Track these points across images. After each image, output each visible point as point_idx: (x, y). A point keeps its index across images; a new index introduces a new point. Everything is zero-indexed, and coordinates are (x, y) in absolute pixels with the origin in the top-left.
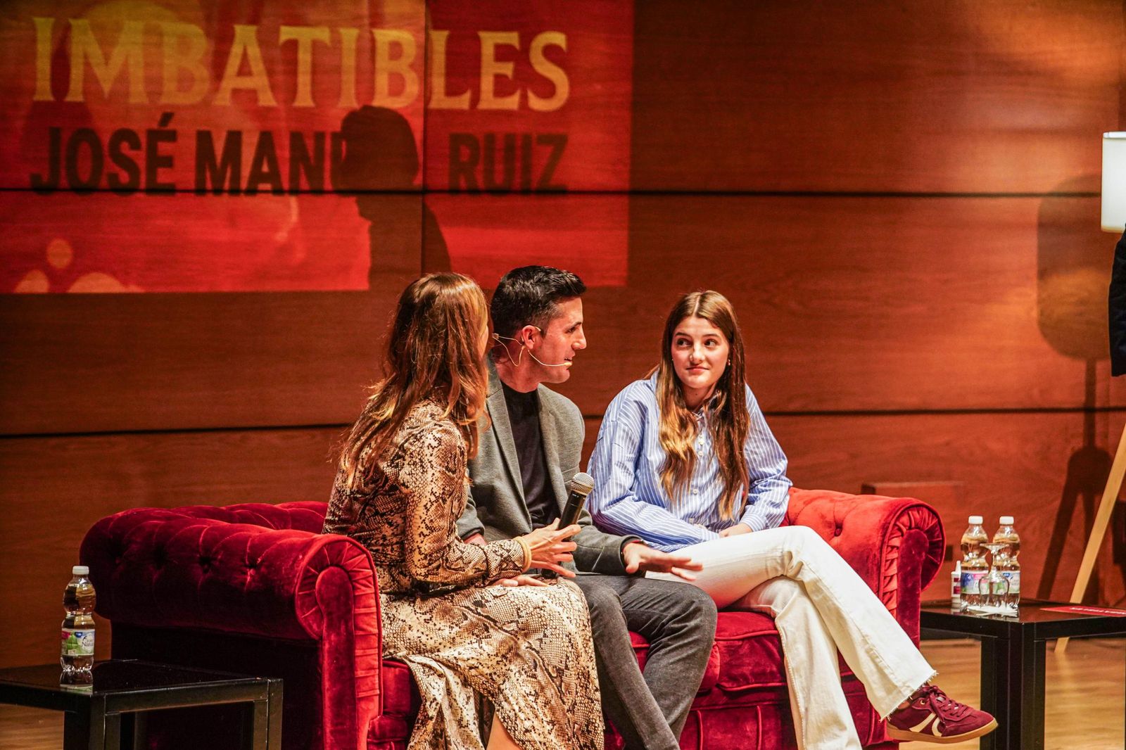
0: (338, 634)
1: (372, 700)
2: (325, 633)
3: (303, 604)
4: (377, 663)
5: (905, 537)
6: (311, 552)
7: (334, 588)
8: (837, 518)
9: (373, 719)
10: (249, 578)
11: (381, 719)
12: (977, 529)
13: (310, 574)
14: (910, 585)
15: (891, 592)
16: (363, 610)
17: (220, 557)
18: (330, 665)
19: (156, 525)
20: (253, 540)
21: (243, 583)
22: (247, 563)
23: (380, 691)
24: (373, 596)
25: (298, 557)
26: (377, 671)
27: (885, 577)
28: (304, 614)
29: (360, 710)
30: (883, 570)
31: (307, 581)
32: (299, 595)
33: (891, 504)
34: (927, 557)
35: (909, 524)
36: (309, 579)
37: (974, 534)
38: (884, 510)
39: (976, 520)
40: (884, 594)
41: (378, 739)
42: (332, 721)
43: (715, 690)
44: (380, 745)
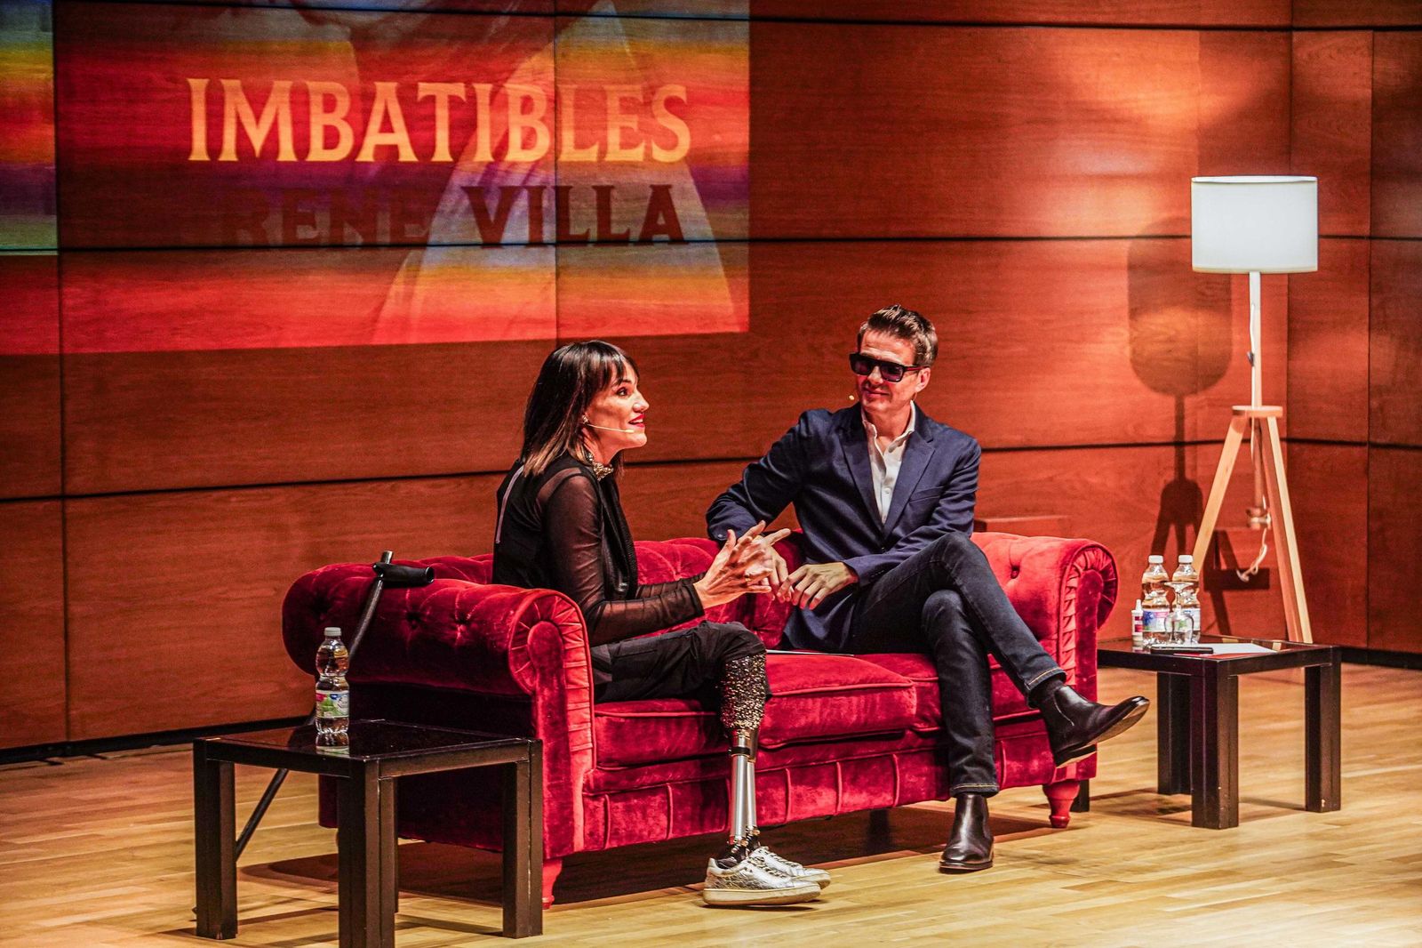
0: (551, 689)
1: (586, 754)
2: (538, 688)
3: (516, 659)
4: (588, 717)
5: (1082, 577)
6: (522, 607)
7: (545, 643)
8: (1011, 557)
9: (586, 772)
10: (459, 634)
11: (594, 772)
13: (522, 630)
14: (1087, 625)
15: (1070, 632)
16: (573, 664)
17: (428, 613)
18: (544, 720)
19: (359, 582)
20: (461, 596)
21: (454, 639)
22: (457, 618)
23: (593, 744)
24: (583, 649)
25: (509, 612)
26: (589, 724)
27: (1065, 618)
28: (518, 669)
29: (575, 764)
30: (1062, 610)
31: (519, 637)
32: (511, 651)
33: (1068, 546)
34: (1102, 598)
35: (1085, 565)
36: (521, 634)
37: (1154, 573)
38: (1061, 551)
39: (1156, 559)
40: (1064, 634)
41: (593, 792)
42: (548, 776)
43: (908, 732)
44: (595, 798)
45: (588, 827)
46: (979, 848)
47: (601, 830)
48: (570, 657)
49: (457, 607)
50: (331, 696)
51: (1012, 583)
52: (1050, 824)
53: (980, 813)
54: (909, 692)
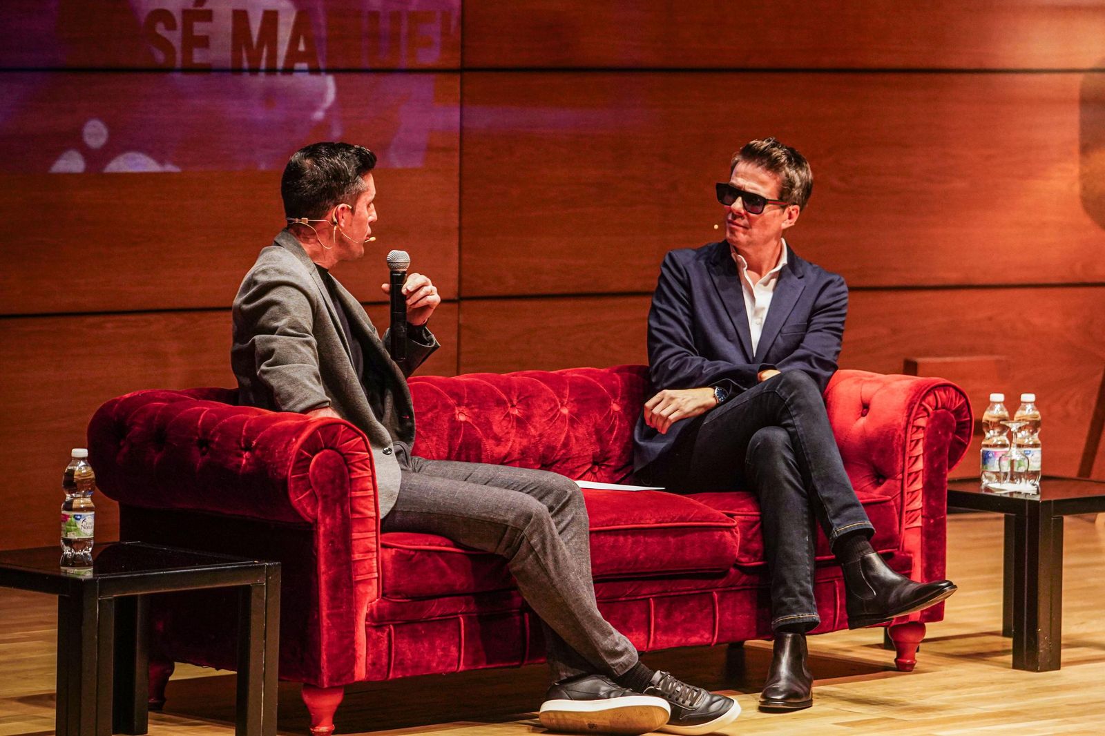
0: (333, 518)
1: (371, 584)
2: (320, 516)
3: (297, 487)
4: (375, 546)
5: (931, 417)
6: (304, 436)
7: (328, 471)
8: (863, 397)
9: (371, 602)
10: (244, 461)
11: (379, 602)
12: (998, 407)
13: (303, 457)
14: (936, 466)
15: (917, 472)
16: (359, 494)
17: (217, 439)
18: (326, 548)
19: (159, 407)
20: (250, 423)
21: (239, 466)
22: (243, 445)
23: (379, 574)
24: (370, 479)
25: (291, 440)
26: (375, 554)
27: (910, 458)
28: (298, 497)
29: (358, 593)
30: (908, 449)
31: (300, 464)
32: (291, 478)
33: (917, 384)
34: (954, 438)
35: (935, 404)
36: (302, 462)
38: (910, 389)
39: (997, 397)
40: (910, 474)
41: (376, 621)
42: (328, 605)
43: (732, 570)
44: (379, 627)
45: (371, 656)
46: (799, 686)
47: (385, 660)
48: (357, 487)
49: (244, 434)
50: (75, 516)
51: (863, 420)
52: (895, 667)
53: (799, 652)
54: (732, 533)
